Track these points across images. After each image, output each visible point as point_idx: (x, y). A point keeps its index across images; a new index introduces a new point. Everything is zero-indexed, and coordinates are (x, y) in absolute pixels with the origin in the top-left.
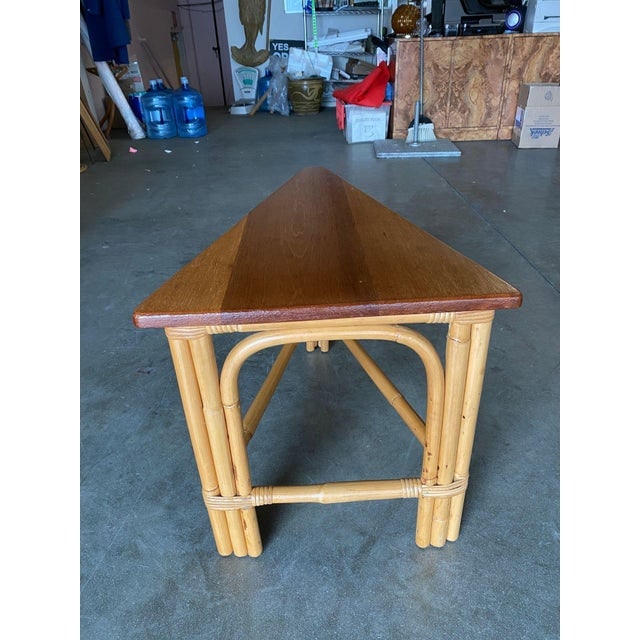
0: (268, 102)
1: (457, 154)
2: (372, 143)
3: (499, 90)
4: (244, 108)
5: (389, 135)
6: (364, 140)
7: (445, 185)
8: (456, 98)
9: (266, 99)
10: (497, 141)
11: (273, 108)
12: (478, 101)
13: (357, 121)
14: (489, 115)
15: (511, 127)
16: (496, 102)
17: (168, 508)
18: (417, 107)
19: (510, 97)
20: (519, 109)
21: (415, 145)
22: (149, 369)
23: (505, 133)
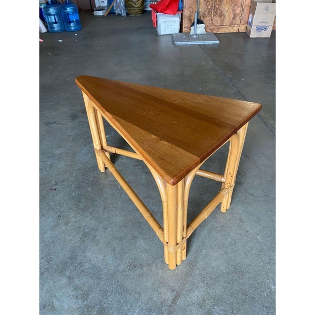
0: (114, 8)
1: (217, 42)
2: (172, 34)
3: (240, 4)
4: (101, 12)
5: (181, 30)
6: (167, 33)
7: (211, 63)
8: (217, 9)
9: (113, 7)
10: (238, 33)
11: (117, 12)
12: (229, 10)
13: (163, 22)
14: (234, 18)
15: (246, 25)
16: (238, 11)
17: (69, 278)
18: (196, 15)
19: (246, 8)
20: (251, 15)
21: (195, 37)
22: (55, 187)
23: (242, 29)
